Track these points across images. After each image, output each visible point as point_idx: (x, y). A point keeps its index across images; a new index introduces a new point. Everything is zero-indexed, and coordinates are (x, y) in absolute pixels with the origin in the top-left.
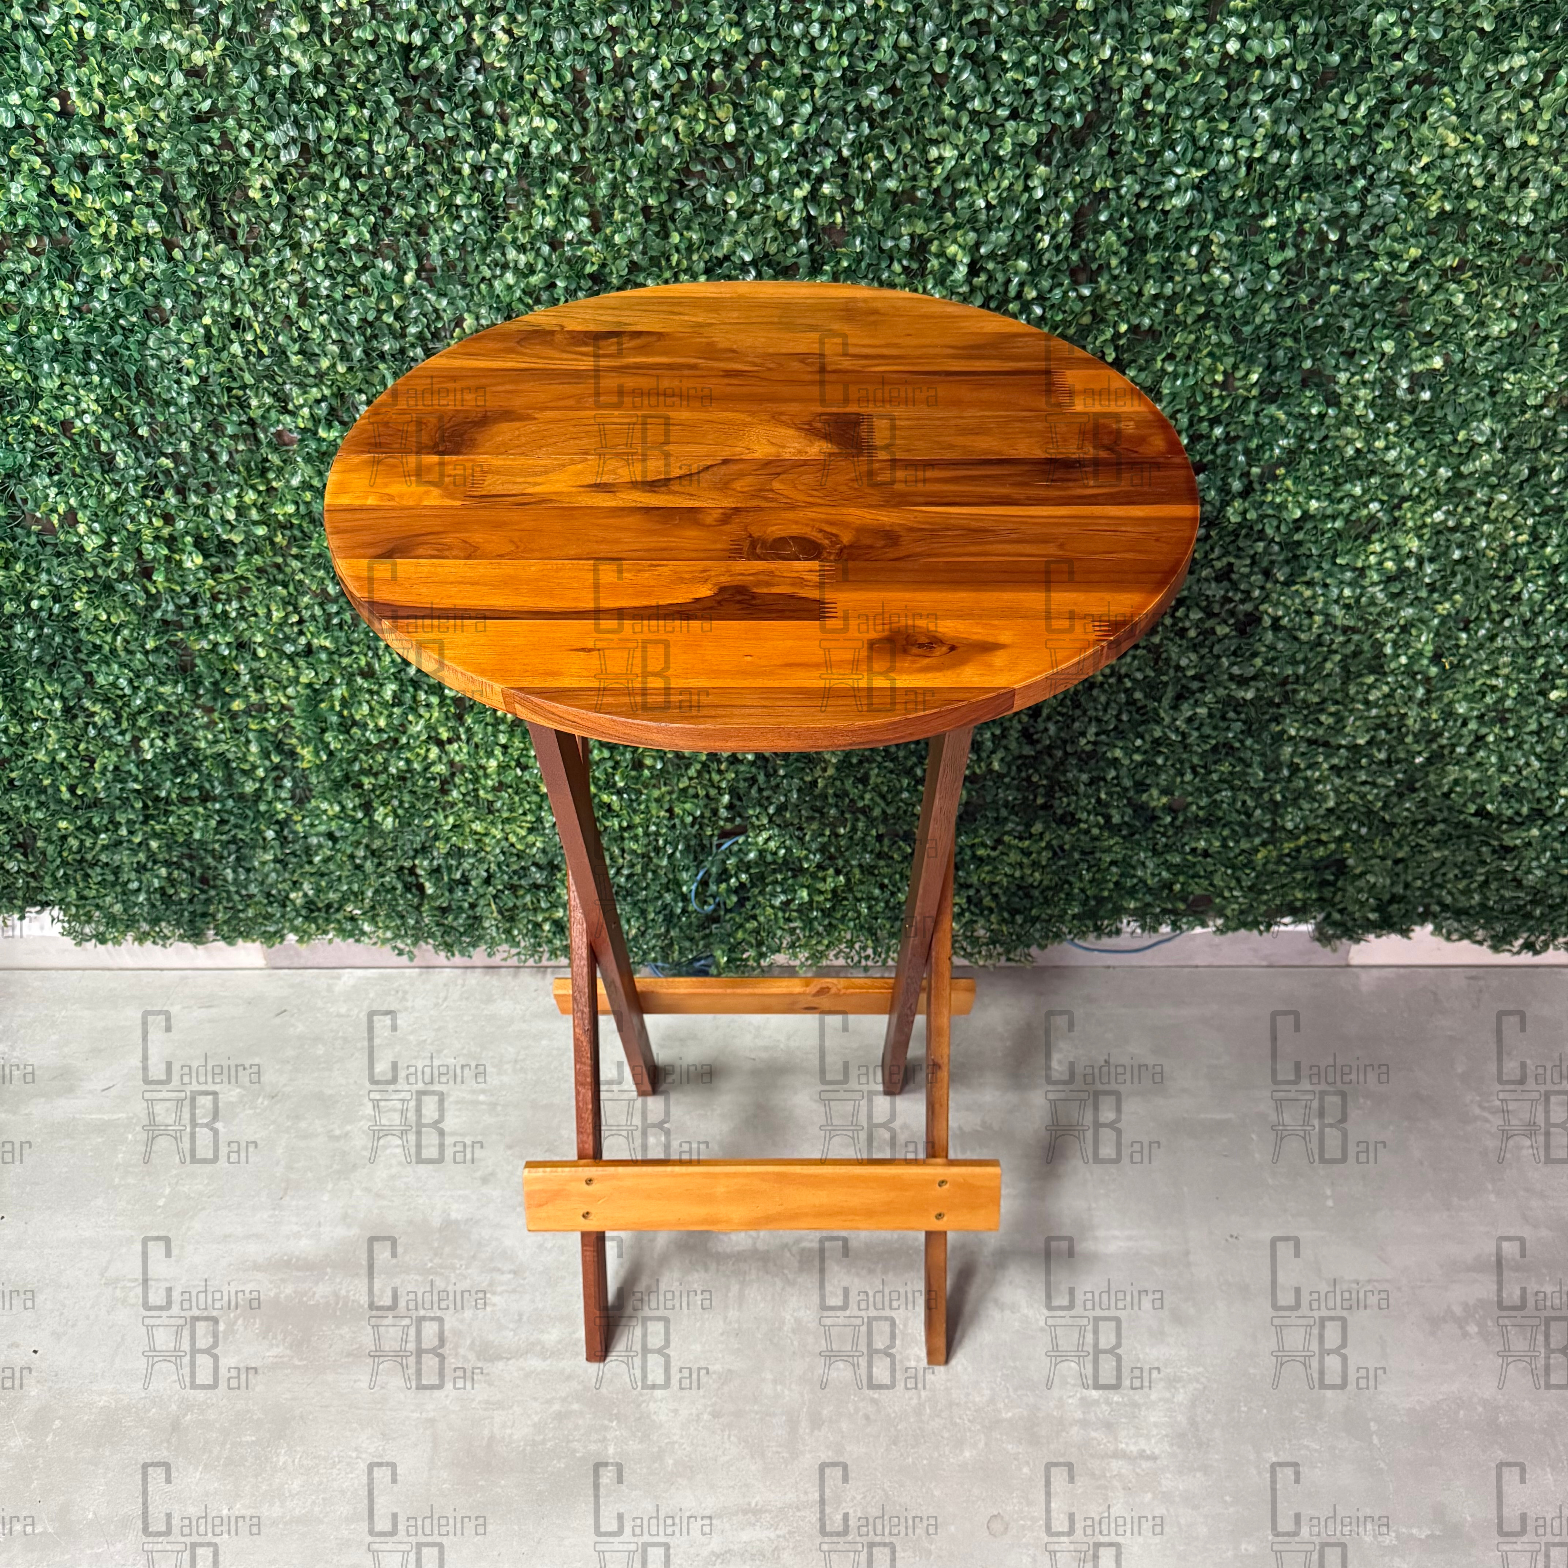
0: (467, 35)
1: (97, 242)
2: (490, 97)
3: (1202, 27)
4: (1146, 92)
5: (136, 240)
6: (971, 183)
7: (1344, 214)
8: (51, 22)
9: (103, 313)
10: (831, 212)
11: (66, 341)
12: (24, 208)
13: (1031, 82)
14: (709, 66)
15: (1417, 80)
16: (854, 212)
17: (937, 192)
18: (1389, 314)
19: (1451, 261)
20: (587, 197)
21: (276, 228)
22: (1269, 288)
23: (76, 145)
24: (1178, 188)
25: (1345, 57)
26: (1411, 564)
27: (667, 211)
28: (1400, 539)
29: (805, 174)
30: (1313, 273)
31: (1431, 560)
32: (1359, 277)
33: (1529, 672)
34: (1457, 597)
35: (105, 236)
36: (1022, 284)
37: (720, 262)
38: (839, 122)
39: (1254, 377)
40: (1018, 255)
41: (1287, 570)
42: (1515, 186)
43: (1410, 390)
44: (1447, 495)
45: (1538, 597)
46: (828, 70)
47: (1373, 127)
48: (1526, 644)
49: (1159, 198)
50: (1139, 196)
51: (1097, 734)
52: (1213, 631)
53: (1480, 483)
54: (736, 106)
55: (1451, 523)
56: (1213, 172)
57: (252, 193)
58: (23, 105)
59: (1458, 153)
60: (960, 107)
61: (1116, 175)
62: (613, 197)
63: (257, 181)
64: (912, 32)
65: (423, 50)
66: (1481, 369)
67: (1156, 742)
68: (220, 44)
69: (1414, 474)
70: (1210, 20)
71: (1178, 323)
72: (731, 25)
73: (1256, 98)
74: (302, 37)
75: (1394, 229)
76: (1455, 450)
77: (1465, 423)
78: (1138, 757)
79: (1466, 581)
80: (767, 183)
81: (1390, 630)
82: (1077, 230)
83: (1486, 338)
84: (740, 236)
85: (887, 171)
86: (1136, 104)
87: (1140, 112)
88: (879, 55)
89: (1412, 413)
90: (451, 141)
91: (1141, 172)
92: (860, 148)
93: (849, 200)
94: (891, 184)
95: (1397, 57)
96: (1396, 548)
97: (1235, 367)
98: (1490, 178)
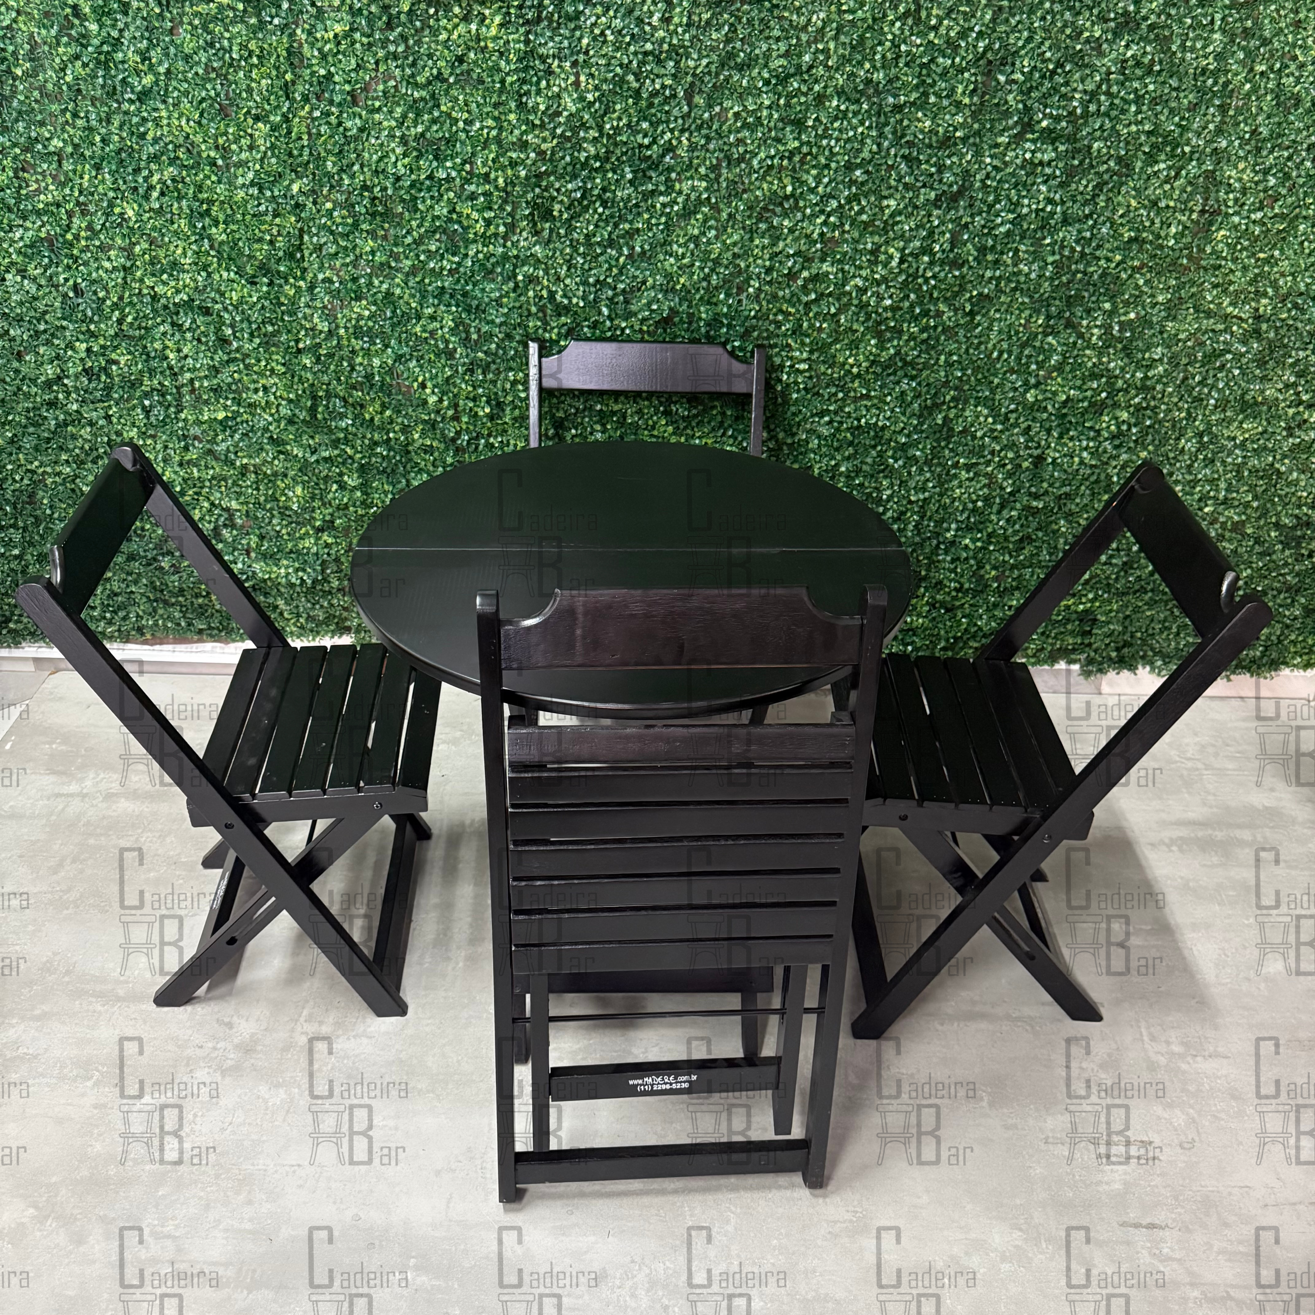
0: (670, 140)
1: (471, 236)
2: (674, 171)
3: (1014, 146)
4: (988, 176)
5: (490, 237)
6: (902, 218)
7: (1084, 238)
8: (474, 128)
9: (465, 273)
10: (833, 231)
11: (443, 288)
12: (438, 217)
13: (933, 170)
14: (782, 158)
15: (1115, 174)
16: (844, 232)
17: (886, 222)
18: (1107, 289)
19: (1136, 263)
20: (717, 220)
21: (562, 231)
22: (1047, 274)
23: (473, 188)
24: (1002, 224)
25: (1081, 163)
26: (1124, 427)
27: (754, 227)
28: (1118, 413)
29: (822, 212)
30: (1069, 267)
31: (1135, 425)
32: (1092, 269)
33: (1192, 494)
34: (1151, 448)
35: (475, 234)
36: (925, 270)
37: (777, 254)
38: (841, 186)
39: (1040, 322)
40: (924, 254)
41: (1059, 430)
42: (1165, 227)
43: (1120, 331)
44: (1142, 388)
45: (1193, 449)
46: (838, 162)
47: (1094, 196)
48: (1189, 477)
49: (993, 228)
50: (984, 227)
51: (957, 530)
52: (1020, 466)
53: (1158, 382)
54: (793, 178)
55: (1144, 405)
56: (1019, 216)
57: (555, 213)
58: (453, 168)
59: (1136, 209)
60: (899, 181)
61: (972, 216)
62: (728, 221)
63: (557, 207)
64: (879, 145)
65: (648, 147)
66: (1155, 319)
67: (990, 535)
68: (555, 141)
69: (1123, 377)
70: (1018, 144)
71: (1002, 292)
72: (794, 139)
73: (1039, 180)
74: (594, 138)
75: (1107, 246)
76: (1144, 363)
77: (1148, 349)
78: (979, 544)
79: (1153, 440)
80: (804, 215)
81: (1115, 467)
82: (954, 242)
83: (1156, 303)
84: (788, 241)
85: (862, 211)
86: (982, 181)
87: (984, 186)
88: (862, 155)
89: (1121, 342)
90: (653, 192)
91: (984, 215)
92: (849, 200)
93: (842, 225)
94: (864, 217)
95: (1106, 163)
96: (1117, 418)
97: (1031, 316)
98: (1153, 223)
